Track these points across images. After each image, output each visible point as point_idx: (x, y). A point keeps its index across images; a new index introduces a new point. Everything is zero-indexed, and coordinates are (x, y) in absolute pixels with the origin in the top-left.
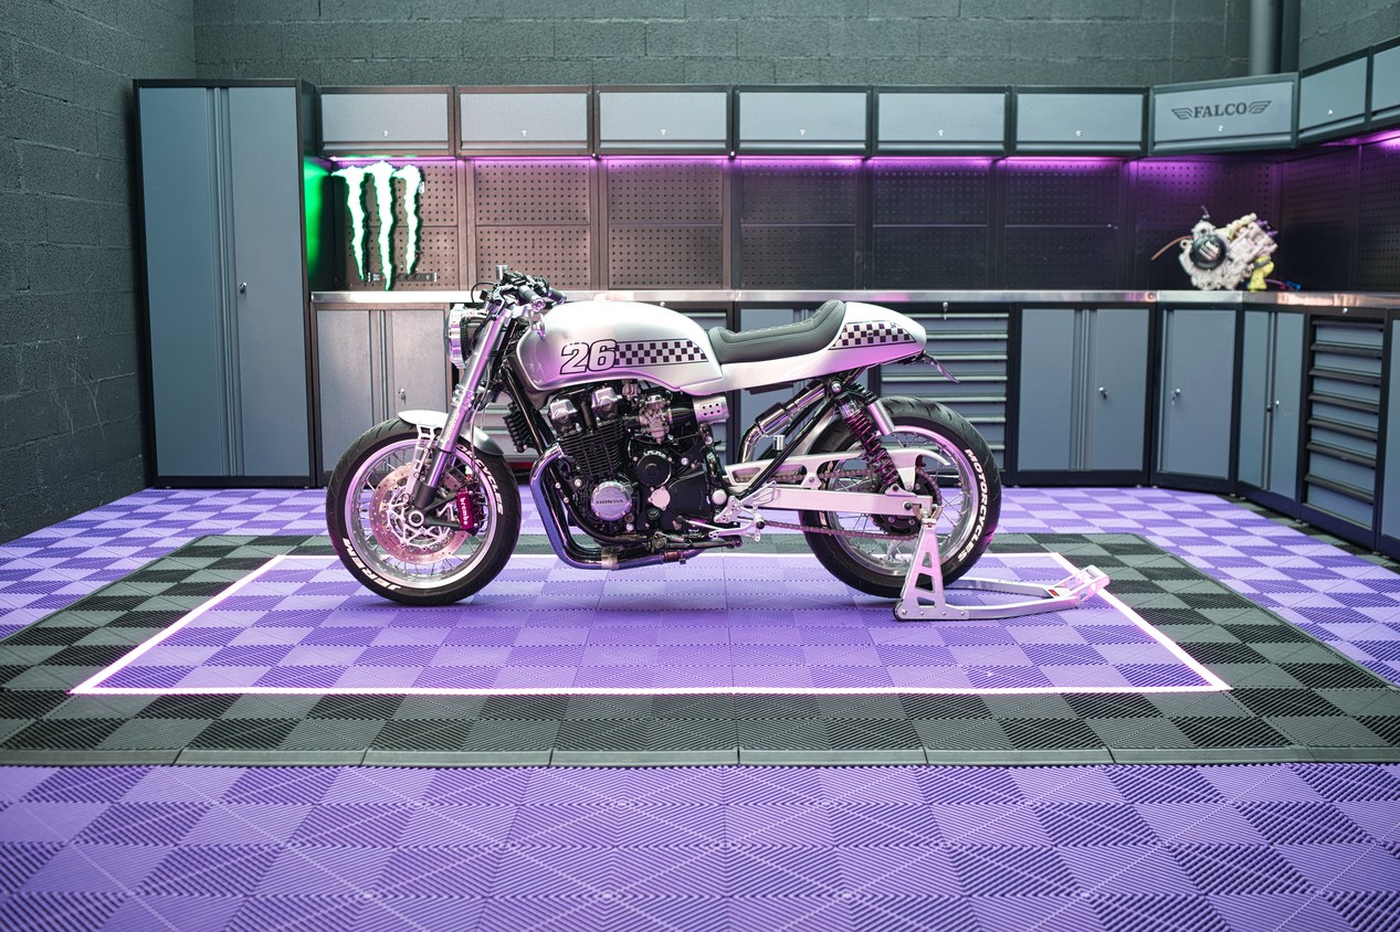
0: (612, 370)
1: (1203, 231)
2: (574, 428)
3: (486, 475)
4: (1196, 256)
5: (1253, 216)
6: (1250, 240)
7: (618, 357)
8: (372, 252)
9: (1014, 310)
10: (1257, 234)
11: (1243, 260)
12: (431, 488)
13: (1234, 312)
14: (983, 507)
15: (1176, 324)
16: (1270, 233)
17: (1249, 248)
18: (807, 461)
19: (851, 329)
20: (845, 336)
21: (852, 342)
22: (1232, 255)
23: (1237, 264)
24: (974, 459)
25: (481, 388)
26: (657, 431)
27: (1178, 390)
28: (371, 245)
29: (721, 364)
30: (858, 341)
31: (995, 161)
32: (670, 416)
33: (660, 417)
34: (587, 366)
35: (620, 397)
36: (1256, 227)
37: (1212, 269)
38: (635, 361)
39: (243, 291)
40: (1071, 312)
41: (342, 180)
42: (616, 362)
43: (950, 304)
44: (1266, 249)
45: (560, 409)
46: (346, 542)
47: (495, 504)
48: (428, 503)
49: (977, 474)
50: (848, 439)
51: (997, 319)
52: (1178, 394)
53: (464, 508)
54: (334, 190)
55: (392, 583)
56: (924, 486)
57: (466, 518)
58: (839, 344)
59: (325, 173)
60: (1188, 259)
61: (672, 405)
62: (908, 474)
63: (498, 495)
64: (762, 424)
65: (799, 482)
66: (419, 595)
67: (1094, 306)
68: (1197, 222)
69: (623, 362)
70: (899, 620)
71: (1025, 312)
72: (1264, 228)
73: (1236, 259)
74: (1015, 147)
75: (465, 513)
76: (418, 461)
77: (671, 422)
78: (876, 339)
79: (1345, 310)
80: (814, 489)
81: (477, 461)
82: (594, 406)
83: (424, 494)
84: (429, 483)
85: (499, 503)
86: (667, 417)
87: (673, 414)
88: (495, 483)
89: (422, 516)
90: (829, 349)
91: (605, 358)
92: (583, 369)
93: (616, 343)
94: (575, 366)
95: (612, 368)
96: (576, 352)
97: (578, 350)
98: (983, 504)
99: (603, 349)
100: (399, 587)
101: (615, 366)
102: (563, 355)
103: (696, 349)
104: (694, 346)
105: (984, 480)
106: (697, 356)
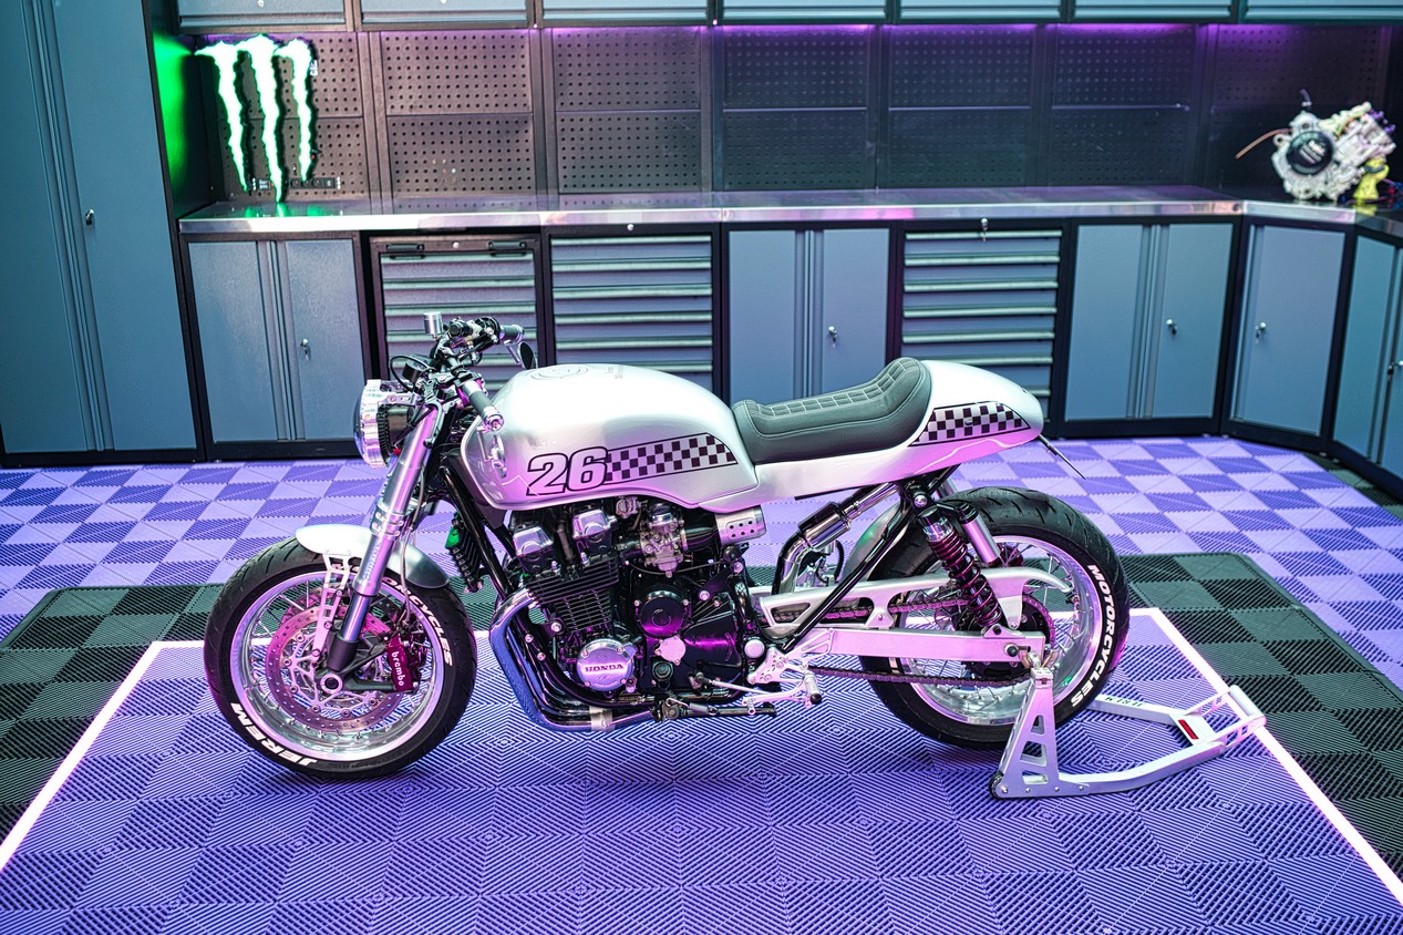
0: (602, 488)
1: (1305, 126)
2: (549, 566)
3: (427, 616)
4: (1294, 157)
5: (1367, 106)
6: (1362, 137)
7: (610, 470)
8: (256, 152)
9: (1068, 228)
10: (1372, 130)
11: (1352, 163)
12: (348, 644)
13: (1342, 236)
14: (1108, 638)
15: (1265, 244)
16: (1388, 130)
17: (1360, 149)
18: (874, 592)
19: (941, 415)
20: (933, 427)
21: (942, 435)
22: (1338, 156)
23: (1344, 170)
24: (1100, 577)
25: (414, 503)
26: (666, 561)
27: (1263, 325)
28: (253, 143)
29: (754, 464)
30: (951, 432)
31: (1043, 26)
32: (685, 541)
33: (671, 544)
34: (566, 485)
35: (613, 519)
36: (1370, 121)
37: (1314, 174)
38: (635, 472)
39: (89, 222)
40: (1139, 228)
41: (209, 60)
42: (608, 477)
43: (990, 220)
44: (1382, 149)
45: (529, 540)
46: (236, 708)
47: (441, 651)
48: (346, 662)
49: (1102, 595)
50: (930, 557)
51: (1047, 238)
52: (1262, 330)
53: (397, 664)
54: (199, 75)
55: (304, 756)
56: (1035, 620)
57: (401, 677)
58: (925, 438)
59: (185, 52)
60: (1284, 161)
61: (686, 527)
62: (1012, 607)
63: (444, 641)
64: (809, 533)
65: (864, 619)
66: (342, 770)
67: (1166, 221)
68: (1297, 113)
69: (617, 476)
70: (998, 799)
71: (1082, 229)
72: (1380, 122)
73: (1345, 162)
74: (1073, 13)
75: (399, 671)
76: (329, 607)
77: (686, 549)
78: (976, 429)
80: (882, 629)
81: (413, 598)
82: (575, 535)
83: (339, 651)
84: (346, 637)
85: (447, 650)
86: (680, 543)
87: (688, 538)
88: (439, 625)
89: (339, 680)
90: (911, 445)
91: (591, 472)
92: (560, 488)
93: (607, 451)
94: (549, 485)
95: (602, 484)
96: (548, 467)
97: (552, 464)
98: (1108, 633)
99: (589, 460)
100: (315, 761)
101: (605, 482)
102: (530, 470)
103: (720, 447)
104: (718, 443)
105: (1112, 604)
106: (722, 457)
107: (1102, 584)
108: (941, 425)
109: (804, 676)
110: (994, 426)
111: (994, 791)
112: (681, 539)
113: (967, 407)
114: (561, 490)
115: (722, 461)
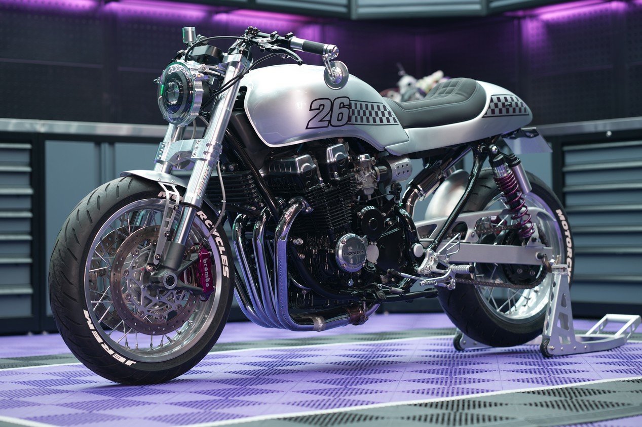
0: (345, 127)
2: (319, 181)
3: (215, 236)
18: (468, 218)
20: (492, 106)
26: (368, 188)
29: (404, 128)
30: (501, 111)
32: (379, 174)
33: (370, 174)
34: (330, 122)
45: (306, 163)
47: (221, 268)
48: (180, 262)
49: (563, 231)
53: (206, 269)
57: (207, 281)
61: (378, 164)
63: (224, 258)
64: (420, 186)
65: (463, 237)
75: (206, 274)
76: (168, 219)
77: (378, 180)
78: (511, 110)
79: (609, 133)
80: (473, 243)
81: (207, 222)
82: (328, 161)
83: (175, 253)
84: (179, 242)
85: (225, 266)
86: (376, 175)
87: (380, 172)
88: (222, 245)
89: (175, 277)
90: (483, 117)
92: (326, 124)
93: (350, 100)
94: (321, 121)
95: (346, 124)
96: (322, 107)
97: (324, 105)
98: (569, 257)
99: (342, 105)
100: (135, 363)
101: (348, 123)
102: (311, 109)
103: (389, 113)
104: (388, 110)
105: (569, 236)
106: (391, 119)
107: (564, 223)
108: (496, 105)
109: (447, 268)
110: (517, 109)
111: (545, 351)
112: (376, 173)
113: (505, 96)
114: (327, 125)
115: (392, 122)
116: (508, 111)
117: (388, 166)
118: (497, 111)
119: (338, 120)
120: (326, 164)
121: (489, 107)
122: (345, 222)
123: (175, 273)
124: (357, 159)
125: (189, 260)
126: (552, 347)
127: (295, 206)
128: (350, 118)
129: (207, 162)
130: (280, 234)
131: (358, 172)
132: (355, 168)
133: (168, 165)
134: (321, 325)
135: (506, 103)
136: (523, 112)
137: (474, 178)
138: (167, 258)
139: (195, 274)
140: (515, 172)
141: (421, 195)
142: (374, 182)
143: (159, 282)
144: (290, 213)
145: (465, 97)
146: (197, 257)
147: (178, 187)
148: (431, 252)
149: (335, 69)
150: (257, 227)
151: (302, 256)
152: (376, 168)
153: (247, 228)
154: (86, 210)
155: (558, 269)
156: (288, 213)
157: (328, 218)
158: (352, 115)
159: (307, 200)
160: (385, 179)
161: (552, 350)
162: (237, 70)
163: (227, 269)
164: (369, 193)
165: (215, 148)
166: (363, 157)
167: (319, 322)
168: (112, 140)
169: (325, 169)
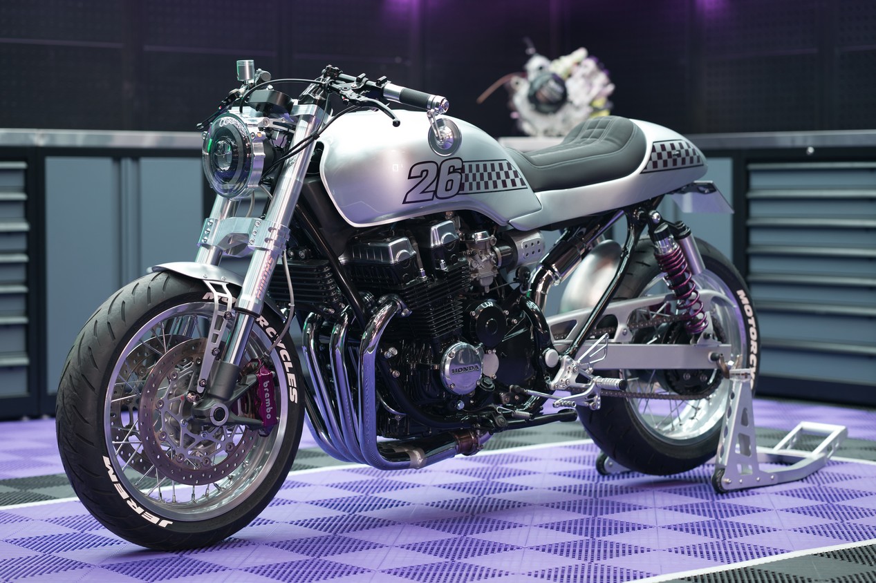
2: (419, 274)
12: (233, 367)
18: (618, 309)
26: (486, 277)
29: (534, 192)
30: (665, 163)
33: (489, 258)
34: (435, 192)
45: (402, 249)
47: (286, 389)
48: (231, 390)
53: (268, 395)
55: (162, 518)
57: (269, 409)
58: (650, 166)
61: (499, 244)
65: (613, 334)
75: (269, 402)
76: (217, 332)
77: (500, 265)
78: (679, 160)
79: (811, 150)
80: (625, 343)
81: (269, 330)
82: (432, 245)
83: (225, 377)
84: (232, 362)
85: (293, 387)
86: (497, 259)
87: (502, 254)
88: (289, 359)
89: (226, 409)
90: (642, 173)
91: (452, 180)
92: (430, 195)
93: (463, 162)
94: (423, 192)
95: (457, 194)
96: (425, 173)
97: (427, 171)
98: (752, 353)
99: (452, 169)
100: (171, 523)
101: (460, 192)
102: (410, 177)
103: (516, 173)
104: (513, 169)
105: (754, 325)
106: (518, 181)
107: (747, 307)
108: (660, 156)
109: (590, 381)
110: (688, 159)
111: (719, 485)
112: (496, 255)
113: (672, 142)
114: (431, 198)
115: (519, 184)
116: (675, 162)
117: (513, 245)
118: (660, 163)
119: (447, 190)
120: (429, 249)
121: (650, 159)
122: (454, 327)
123: (225, 404)
124: (472, 238)
125: (244, 385)
126: (728, 480)
127: (387, 307)
128: (462, 187)
129: (269, 253)
130: (368, 344)
131: (472, 255)
132: (468, 251)
133: (216, 250)
134: (421, 461)
135: (674, 152)
136: (695, 162)
137: (628, 256)
138: (214, 384)
139: (252, 401)
140: (682, 247)
141: (557, 278)
142: (494, 268)
143: (204, 417)
144: (381, 317)
145: (619, 145)
146: (255, 380)
147: (230, 286)
148: (569, 360)
149: (444, 129)
150: (336, 332)
151: (396, 374)
152: (497, 249)
153: (322, 332)
154: (106, 322)
155: (738, 374)
156: (378, 316)
157: (431, 323)
158: (466, 181)
159: (404, 300)
160: (509, 262)
161: (728, 483)
162: (311, 126)
163: (295, 391)
164: (486, 283)
165: (280, 233)
166: (479, 236)
167: (418, 457)
168: (136, 154)
169: (428, 256)
